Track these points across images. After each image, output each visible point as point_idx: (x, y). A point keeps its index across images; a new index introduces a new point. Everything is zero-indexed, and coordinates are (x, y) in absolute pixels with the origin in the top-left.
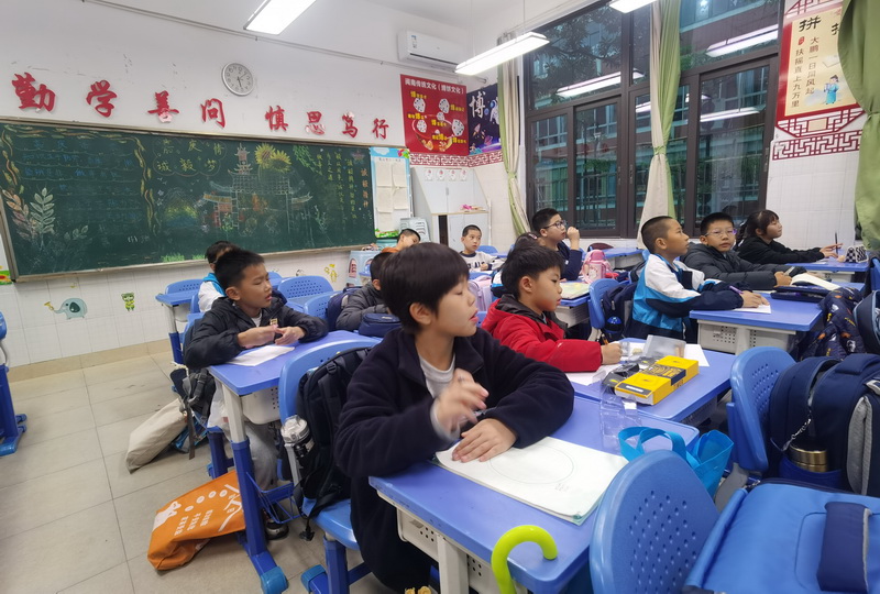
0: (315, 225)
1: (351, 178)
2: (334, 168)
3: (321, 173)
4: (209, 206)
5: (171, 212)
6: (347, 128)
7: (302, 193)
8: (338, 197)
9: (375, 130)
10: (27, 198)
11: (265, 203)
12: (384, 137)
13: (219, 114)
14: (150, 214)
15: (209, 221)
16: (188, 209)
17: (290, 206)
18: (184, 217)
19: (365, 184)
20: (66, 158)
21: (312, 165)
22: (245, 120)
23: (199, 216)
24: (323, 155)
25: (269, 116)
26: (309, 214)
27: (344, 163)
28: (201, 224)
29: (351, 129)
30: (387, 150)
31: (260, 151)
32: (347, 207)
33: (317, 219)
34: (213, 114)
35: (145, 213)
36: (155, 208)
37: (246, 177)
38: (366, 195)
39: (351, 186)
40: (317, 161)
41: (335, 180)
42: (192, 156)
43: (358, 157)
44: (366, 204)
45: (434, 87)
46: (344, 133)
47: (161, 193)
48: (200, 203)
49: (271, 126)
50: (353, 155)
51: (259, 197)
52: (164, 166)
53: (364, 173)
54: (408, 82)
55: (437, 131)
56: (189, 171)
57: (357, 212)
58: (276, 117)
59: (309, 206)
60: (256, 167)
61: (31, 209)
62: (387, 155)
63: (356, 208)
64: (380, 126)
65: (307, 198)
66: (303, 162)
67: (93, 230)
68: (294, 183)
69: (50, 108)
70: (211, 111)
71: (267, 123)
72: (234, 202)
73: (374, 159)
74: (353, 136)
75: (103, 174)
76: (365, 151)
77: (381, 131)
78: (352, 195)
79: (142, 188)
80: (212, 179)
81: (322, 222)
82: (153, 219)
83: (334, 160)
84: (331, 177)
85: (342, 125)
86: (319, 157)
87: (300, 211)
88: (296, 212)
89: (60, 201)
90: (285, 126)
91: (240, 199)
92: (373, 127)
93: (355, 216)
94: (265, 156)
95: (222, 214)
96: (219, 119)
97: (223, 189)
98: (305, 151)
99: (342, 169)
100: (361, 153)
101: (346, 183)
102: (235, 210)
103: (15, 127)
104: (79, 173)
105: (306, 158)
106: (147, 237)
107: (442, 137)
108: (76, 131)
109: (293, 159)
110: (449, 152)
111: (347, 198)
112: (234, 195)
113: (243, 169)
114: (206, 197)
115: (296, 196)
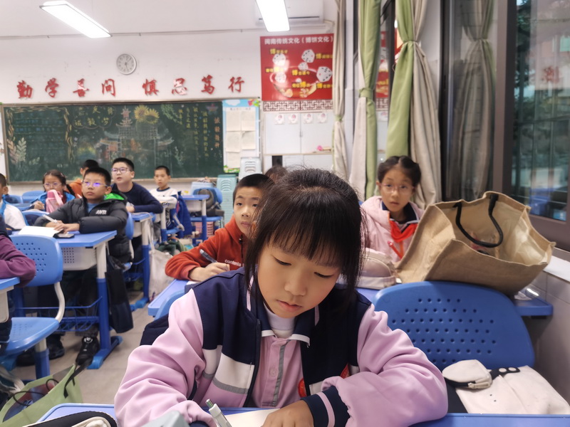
0: (175, 161)
1: (205, 126)
2: (192, 119)
3: (181, 123)
4: (103, 147)
5: (81, 150)
6: (206, 87)
7: (166, 137)
8: (194, 140)
9: (231, 87)
10: (16, 143)
11: (139, 145)
12: (239, 91)
13: (112, 89)
14: (70, 151)
15: (103, 156)
16: (90, 149)
17: (157, 147)
18: (88, 153)
19: (217, 129)
20: (33, 121)
21: (175, 117)
22: (130, 90)
23: (97, 153)
24: (184, 110)
25: (144, 86)
26: (171, 154)
27: (199, 114)
28: (97, 158)
29: (209, 89)
30: (238, 101)
31: (137, 110)
32: (201, 147)
33: (177, 157)
34: (108, 88)
35: (67, 151)
36: (72, 148)
37: (128, 128)
38: (217, 138)
39: (205, 132)
40: (178, 114)
41: (192, 128)
42: (94, 116)
43: (212, 109)
44: (217, 145)
45: (297, 41)
46: (203, 91)
47: (76, 139)
48: (98, 145)
49: (146, 92)
50: (208, 108)
51: (136, 141)
52: (78, 123)
53: (217, 121)
54: (267, 42)
55: (298, 80)
56: (92, 126)
57: (209, 151)
58: (150, 86)
59: (171, 147)
60: (134, 121)
61: (17, 149)
62: (239, 105)
63: (209, 148)
64: (237, 82)
65: (170, 141)
66: (168, 116)
67: (42, 160)
68: (160, 131)
69: (30, 96)
70: (108, 87)
71: (143, 90)
72: (119, 145)
73: (226, 109)
74: (210, 93)
75: (48, 129)
76: (218, 103)
77: (236, 87)
78: (206, 139)
79: (66, 136)
80: (106, 130)
81: (180, 159)
82: (71, 155)
83: (192, 113)
84: (188, 126)
85: (202, 85)
86: (181, 111)
87: (164, 151)
88: (161, 152)
89: (28, 144)
90: (156, 91)
91: (123, 142)
92: (230, 83)
93: (207, 155)
94: (141, 114)
95: (111, 152)
96: (113, 92)
97: (112, 136)
98: (170, 108)
99: (198, 119)
100: (215, 106)
101: (201, 129)
102: (119, 149)
103: (14, 108)
104: (38, 129)
105: (171, 113)
106: (67, 165)
107: (304, 84)
108: (38, 107)
109: (161, 115)
110: (311, 97)
111: (201, 141)
112: (119, 140)
113: (126, 123)
114: (102, 142)
115: (161, 140)
